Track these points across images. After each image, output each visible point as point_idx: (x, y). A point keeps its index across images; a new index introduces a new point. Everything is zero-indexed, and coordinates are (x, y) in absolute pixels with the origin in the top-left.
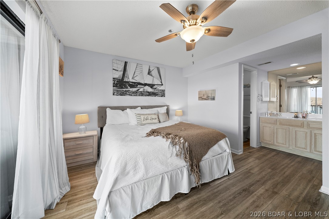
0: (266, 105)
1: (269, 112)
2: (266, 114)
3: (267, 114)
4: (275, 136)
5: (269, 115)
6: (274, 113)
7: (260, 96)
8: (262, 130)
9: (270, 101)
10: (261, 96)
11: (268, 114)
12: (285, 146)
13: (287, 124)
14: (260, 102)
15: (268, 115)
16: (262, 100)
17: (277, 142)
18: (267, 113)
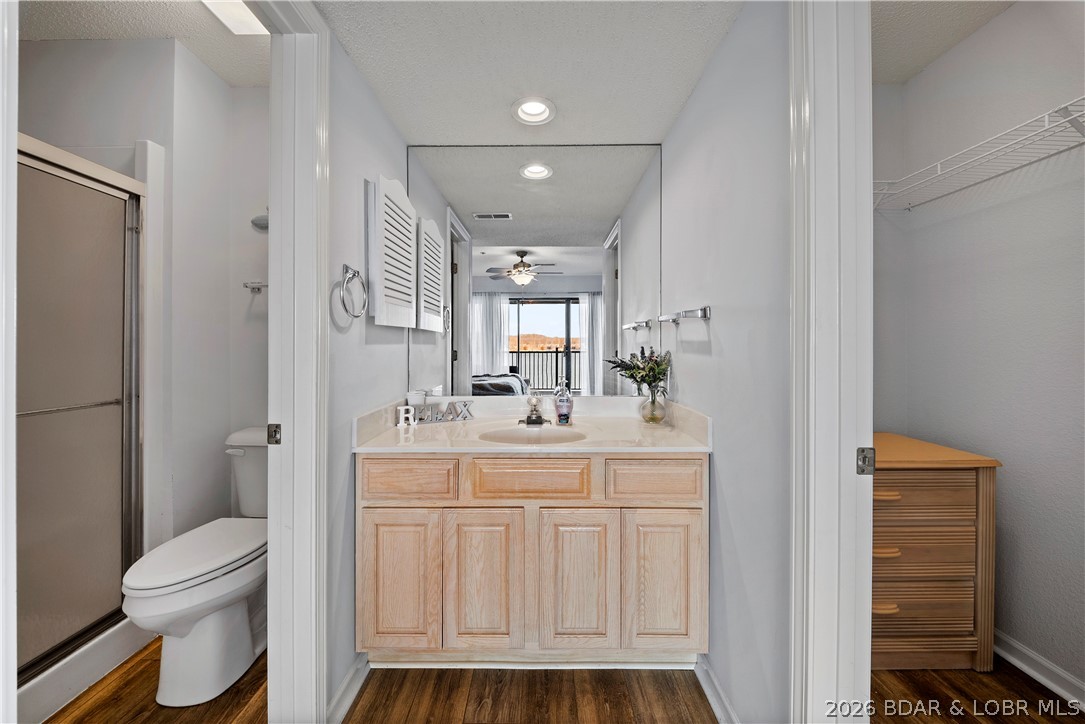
0: (393, 352)
1: (415, 398)
2: (397, 413)
3: (402, 416)
4: (451, 586)
5: (411, 419)
6: (435, 406)
7: (356, 286)
8: (372, 555)
9: (417, 330)
10: (367, 286)
11: (407, 411)
12: (506, 639)
13: (517, 488)
14: (358, 327)
15: (407, 419)
16: (370, 319)
17: (458, 624)
18: (402, 409)
